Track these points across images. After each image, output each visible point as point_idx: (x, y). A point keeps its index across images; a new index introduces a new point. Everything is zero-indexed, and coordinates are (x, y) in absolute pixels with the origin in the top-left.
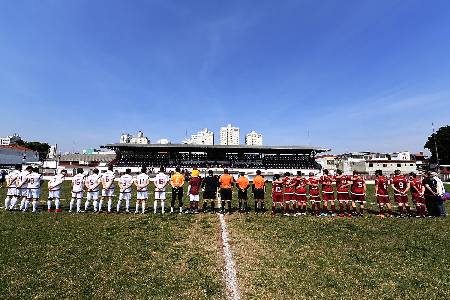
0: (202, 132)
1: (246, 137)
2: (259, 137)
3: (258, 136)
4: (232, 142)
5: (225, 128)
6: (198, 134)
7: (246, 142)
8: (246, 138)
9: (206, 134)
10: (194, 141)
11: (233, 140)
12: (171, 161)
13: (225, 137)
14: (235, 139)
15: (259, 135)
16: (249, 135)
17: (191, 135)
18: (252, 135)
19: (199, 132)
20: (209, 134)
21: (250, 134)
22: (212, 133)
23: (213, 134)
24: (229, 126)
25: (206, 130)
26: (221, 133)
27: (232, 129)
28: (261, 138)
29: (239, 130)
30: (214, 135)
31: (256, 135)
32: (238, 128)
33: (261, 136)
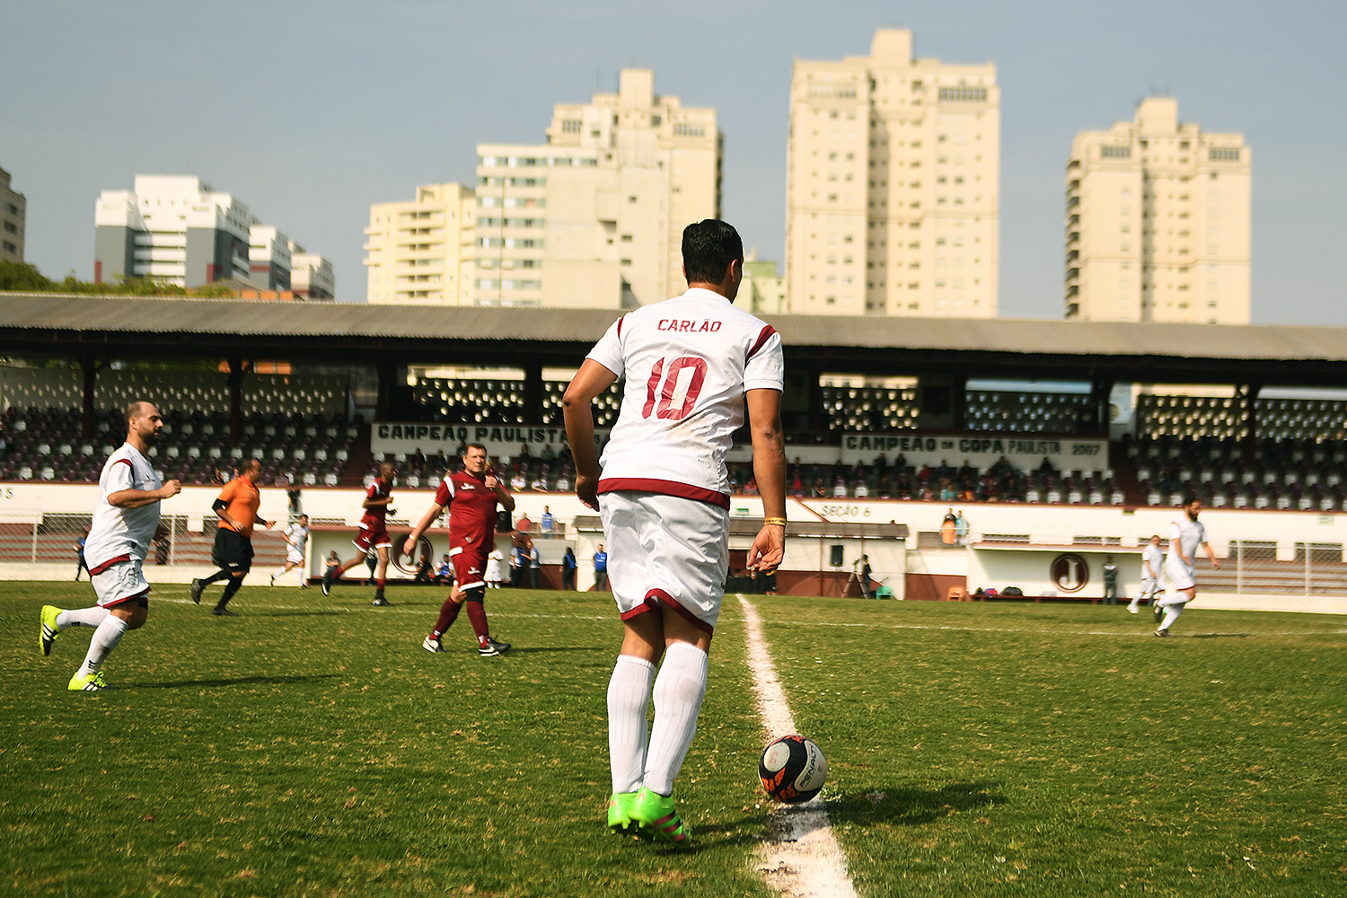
0: (595, 114)
1: (1076, 164)
2: (1217, 165)
3: (1204, 153)
4: (916, 225)
5: (848, 72)
6: (555, 129)
7: (1075, 219)
8: (1075, 174)
9: (635, 133)
10: (511, 209)
11: (928, 195)
12: (382, 436)
13: (842, 166)
14: (950, 190)
15: (1221, 141)
16: (1110, 139)
17: (482, 150)
18: (1144, 143)
19: (561, 113)
20: (667, 128)
21: (1118, 134)
22: (706, 120)
23: (711, 134)
24: (892, 45)
25: (637, 84)
26: (802, 117)
27: (917, 84)
28: (1236, 185)
29: (994, 96)
30: (720, 142)
31: (1185, 144)
32: (983, 75)
33: (1246, 154)
